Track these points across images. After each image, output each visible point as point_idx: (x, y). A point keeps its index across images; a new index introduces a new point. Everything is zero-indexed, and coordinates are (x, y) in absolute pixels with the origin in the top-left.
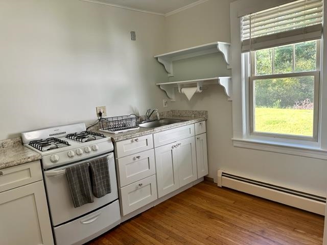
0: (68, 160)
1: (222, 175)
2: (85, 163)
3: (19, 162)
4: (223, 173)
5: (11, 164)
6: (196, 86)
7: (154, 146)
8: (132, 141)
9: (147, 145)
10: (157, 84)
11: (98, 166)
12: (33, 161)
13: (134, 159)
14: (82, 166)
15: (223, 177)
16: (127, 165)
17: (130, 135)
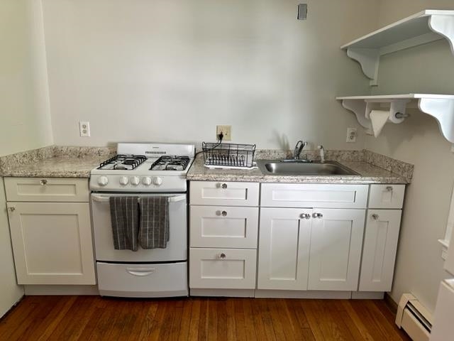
0: (118, 187)
1: (407, 307)
2: (134, 197)
3: (64, 174)
4: (409, 303)
5: (56, 175)
6: (389, 110)
7: (260, 204)
8: (218, 186)
9: (246, 199)
10: (337, 98)
11: (151, 206)
12: (78, 177)
13: (218, 213)
14: (130, 200)
15: (407, 310)
16: (204, 218)
17: (216, 176)
